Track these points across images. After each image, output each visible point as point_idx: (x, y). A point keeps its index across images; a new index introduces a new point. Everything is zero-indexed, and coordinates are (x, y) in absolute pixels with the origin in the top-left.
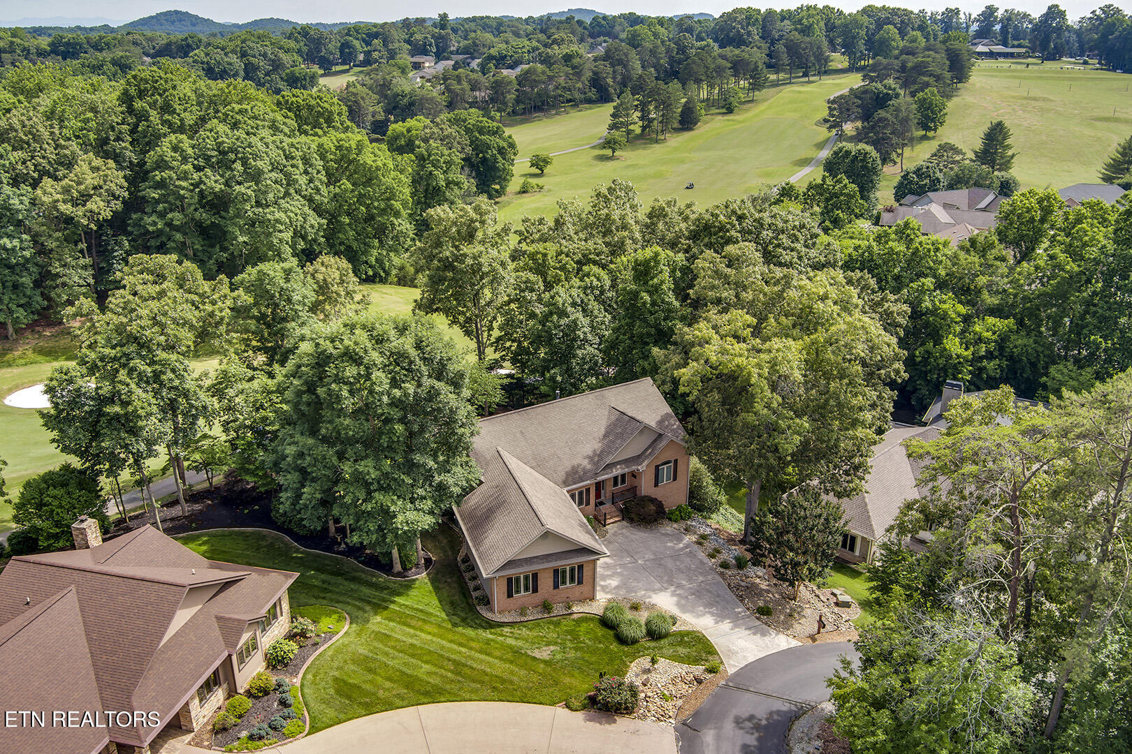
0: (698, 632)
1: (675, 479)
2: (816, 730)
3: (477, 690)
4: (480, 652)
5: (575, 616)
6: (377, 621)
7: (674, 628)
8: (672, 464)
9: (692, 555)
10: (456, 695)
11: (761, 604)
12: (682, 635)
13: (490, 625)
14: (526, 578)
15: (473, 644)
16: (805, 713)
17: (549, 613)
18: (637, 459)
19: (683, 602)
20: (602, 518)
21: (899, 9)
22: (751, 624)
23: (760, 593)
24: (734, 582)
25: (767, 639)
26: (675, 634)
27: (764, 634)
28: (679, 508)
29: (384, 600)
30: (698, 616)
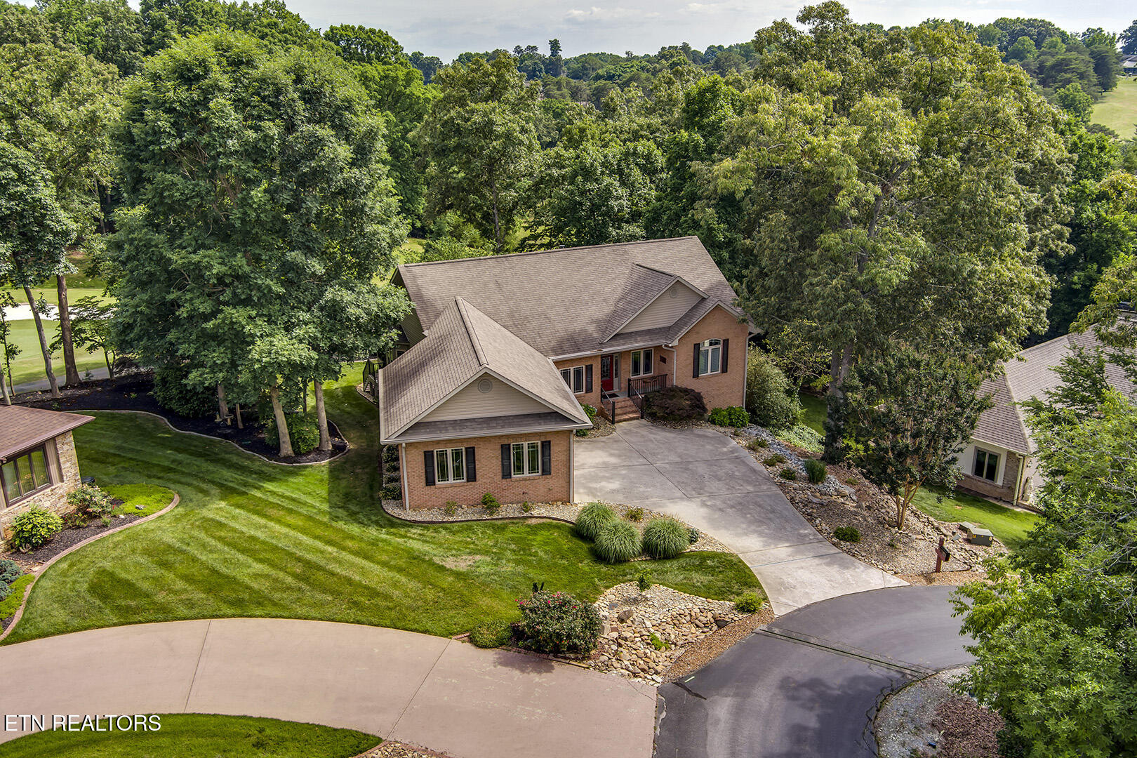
0: (732, 555)
1: (724, 370)
2: (931, 715)
3: (323, 604)
4: (357, 553)
5: (534, 521)
6: (218, 508)
7: (692, 548)
8: (720, 346)
9: (739, 460)
10: (284, 607)
11: (844, 526)
12: (703, 557)
13: (392, 523)
14: (457, 455)
15: (349, 543)
16: (911, 683)
17: (492, 514)
18: (667, 331)
19: (717, 515)
20: (609, 413)
21: (1035, 20)
22: (824, 551)
23: (844, 513)
24: (800, 496)
25: (848, 574)
26: (692, 555)
27: (844, 566)
28: (731, 411)
29: (245, 485)
30: (738, 535)
